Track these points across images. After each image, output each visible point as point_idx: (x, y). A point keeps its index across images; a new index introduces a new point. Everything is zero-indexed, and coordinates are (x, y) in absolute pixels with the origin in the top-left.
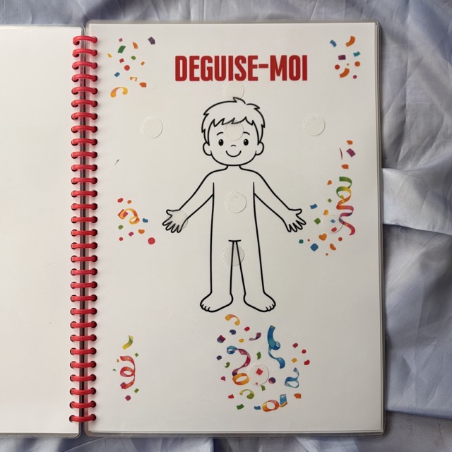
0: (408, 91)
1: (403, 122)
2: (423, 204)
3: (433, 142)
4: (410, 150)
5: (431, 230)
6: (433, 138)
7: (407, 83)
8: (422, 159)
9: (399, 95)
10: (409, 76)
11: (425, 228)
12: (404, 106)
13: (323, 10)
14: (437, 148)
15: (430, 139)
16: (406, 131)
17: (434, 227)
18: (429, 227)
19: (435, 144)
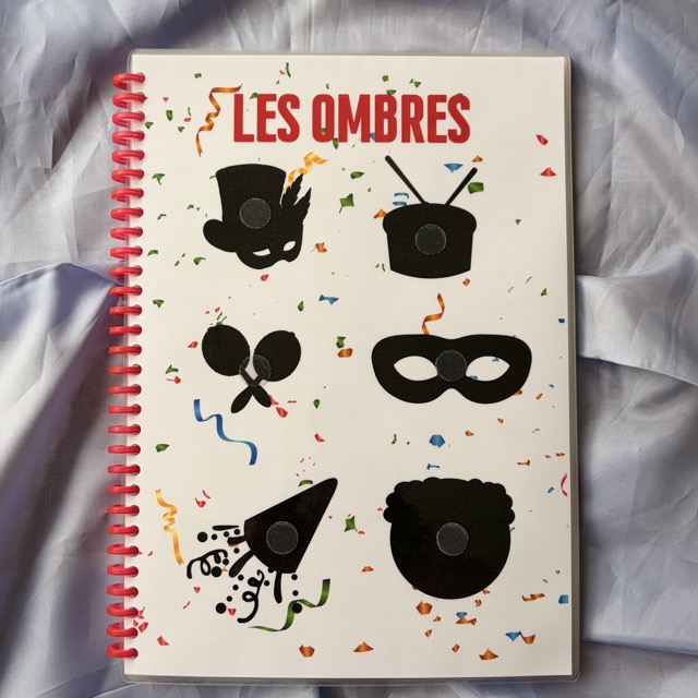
0: (615, 162)
1: (607, 209)
2: (634, 329)
3: (651, 239)
4: (616, 250)
5: (646, 367)
6: (652, 233)
7: (614, 150)
8: (636, 264)
9: (601, 169)
10: (617, 140)
11: (637, 364)
12: (609, 185)
13: (489, 40)
14: (657, 249)
15: (647, 235)
16: (610, 223)
17: (650, 364)
18: (642, 364)
19: (654, 242)
